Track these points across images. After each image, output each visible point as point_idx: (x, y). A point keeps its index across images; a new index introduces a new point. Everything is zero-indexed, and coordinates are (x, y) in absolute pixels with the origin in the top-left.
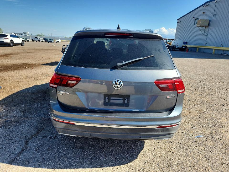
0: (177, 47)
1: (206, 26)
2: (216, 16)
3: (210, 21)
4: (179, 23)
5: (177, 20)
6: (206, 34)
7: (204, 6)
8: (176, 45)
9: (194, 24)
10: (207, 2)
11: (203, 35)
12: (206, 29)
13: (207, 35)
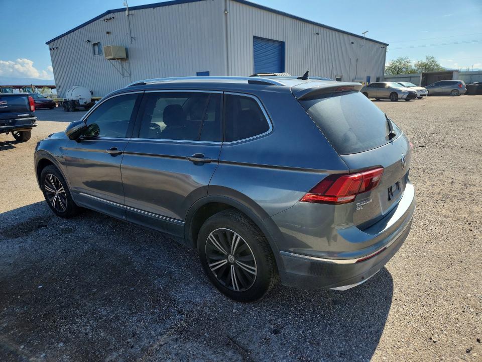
0: (81, 103)
1: (122, 60)
2: (136, 41)
3: (127, 50)
4: (55, 50)
5: (47, 43)
6: (126, 74)
7: (103, 18)
8: (78, 98)
9: (95, 54)
10: (109, 12)
11: (122, 76)
12: (125, 65)
13: (130, 75)
